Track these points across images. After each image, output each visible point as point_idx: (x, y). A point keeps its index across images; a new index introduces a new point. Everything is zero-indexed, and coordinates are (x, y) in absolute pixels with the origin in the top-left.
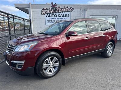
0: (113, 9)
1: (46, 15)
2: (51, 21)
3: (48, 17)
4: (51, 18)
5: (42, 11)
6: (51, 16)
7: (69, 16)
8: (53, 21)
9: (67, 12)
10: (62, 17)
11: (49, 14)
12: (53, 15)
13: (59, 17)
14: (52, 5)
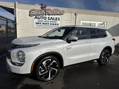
2: (40, 23)
3: (36, 18)
4: (39, 20)
5: (30, 12)
7: (59, 20)
8: (42, 23)
9: (57, 15)
10: (51, 20)
11: (37, 16)
12: (42, 17)
13: (49, 19)
14: (41, 7)
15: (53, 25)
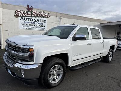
0: (82, 20)
1: (20, 18)
2: (26, 25)
4: (26, 21)
5: (15, 13)
6: (26, 20)
7: (45, 22)
8: (28, 25)
9: (43, 17)
10: (38, 21)
11: (23, 17)
12: (28, 18)
13: (36, 21)
14: (27, 8)
15: (40, 27)
